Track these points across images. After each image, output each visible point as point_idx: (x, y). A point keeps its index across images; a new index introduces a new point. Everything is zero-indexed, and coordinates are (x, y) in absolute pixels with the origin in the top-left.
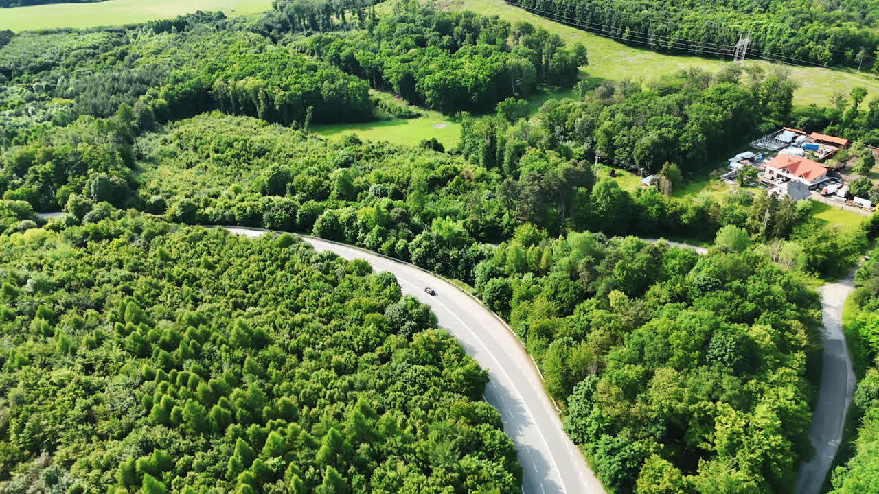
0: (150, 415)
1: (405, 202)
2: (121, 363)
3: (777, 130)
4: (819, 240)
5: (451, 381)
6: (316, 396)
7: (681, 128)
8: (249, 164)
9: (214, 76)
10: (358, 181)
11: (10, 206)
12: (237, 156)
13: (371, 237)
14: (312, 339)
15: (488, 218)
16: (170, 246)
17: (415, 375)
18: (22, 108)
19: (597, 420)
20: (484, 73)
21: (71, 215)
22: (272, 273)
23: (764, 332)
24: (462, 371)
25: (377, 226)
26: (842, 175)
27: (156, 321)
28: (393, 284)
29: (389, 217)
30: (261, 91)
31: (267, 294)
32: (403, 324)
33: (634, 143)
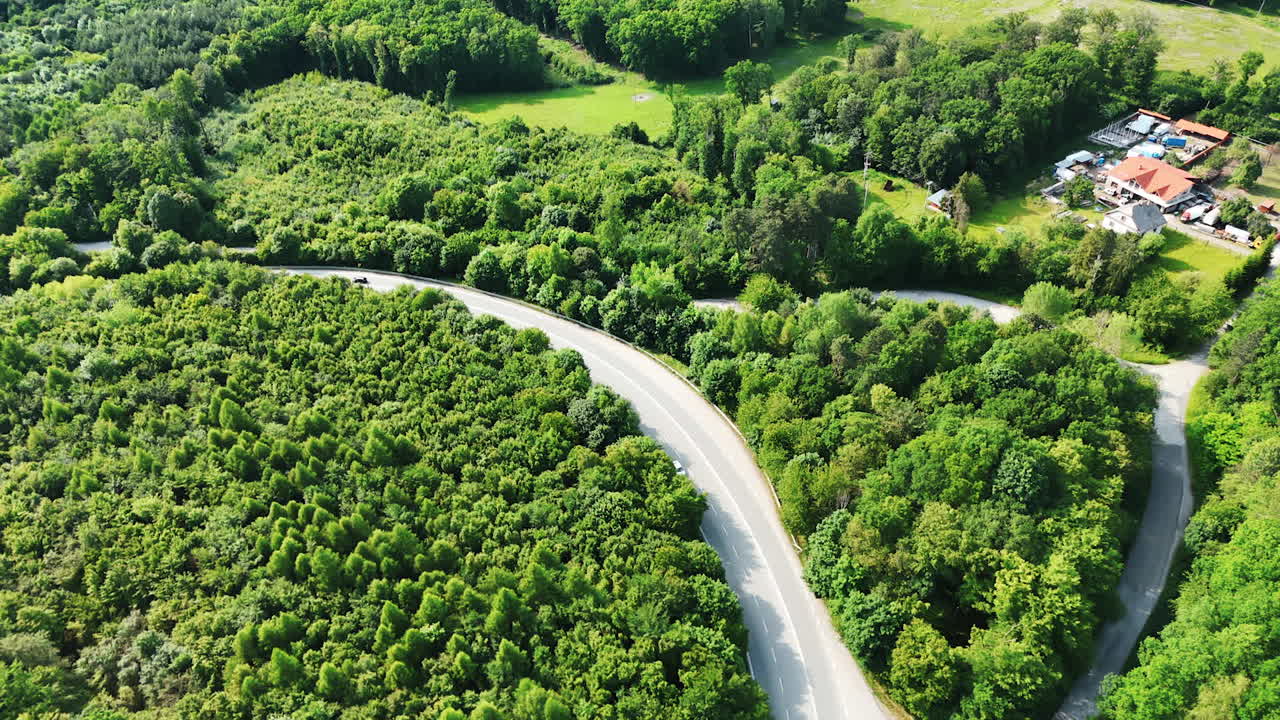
0: (268, 564)
1: (592, 233)
2: (222, 487)
3: (1130, 113)
4: (1166, 301)
5: (657, 513)
6: (480, 534)
7: (989, 119)
8: (368, 166)
9: (308, 17)
10: (526, 200)
11: (37, 237)
12: (350, 154)
13: (545, 291)
14: (472, 452)
15: (709, 261)
16: (269, 306)
17: (610, 506)
18: (30, 69)
19: (845, 571)
20: (708, 16)
21: (123, 250)
22: (413, 349)
23: (1072, 451)
24: (671, 499)
25: (554, 276)
26: (1213, 190)
27: (260, 423)
28: (578, 368)
29: (571, 261)
30: (379, 45)
31: (407, 380)
32: (593, 428)
33: (921, 141)
